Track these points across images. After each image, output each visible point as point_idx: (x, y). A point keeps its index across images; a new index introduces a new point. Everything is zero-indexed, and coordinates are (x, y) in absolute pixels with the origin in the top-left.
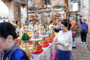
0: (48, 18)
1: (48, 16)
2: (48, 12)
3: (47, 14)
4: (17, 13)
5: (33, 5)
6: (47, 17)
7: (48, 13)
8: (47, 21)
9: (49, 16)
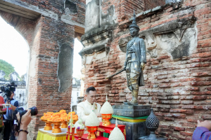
0: (176, 64)
1: (174, 53)
2: (169, 32)
3: (166, 45)
4: (54, 60)
5: (103, 17)
6: (165, 63)
7: (173, 39)
8: (168, 85)
9: (180, 54)
